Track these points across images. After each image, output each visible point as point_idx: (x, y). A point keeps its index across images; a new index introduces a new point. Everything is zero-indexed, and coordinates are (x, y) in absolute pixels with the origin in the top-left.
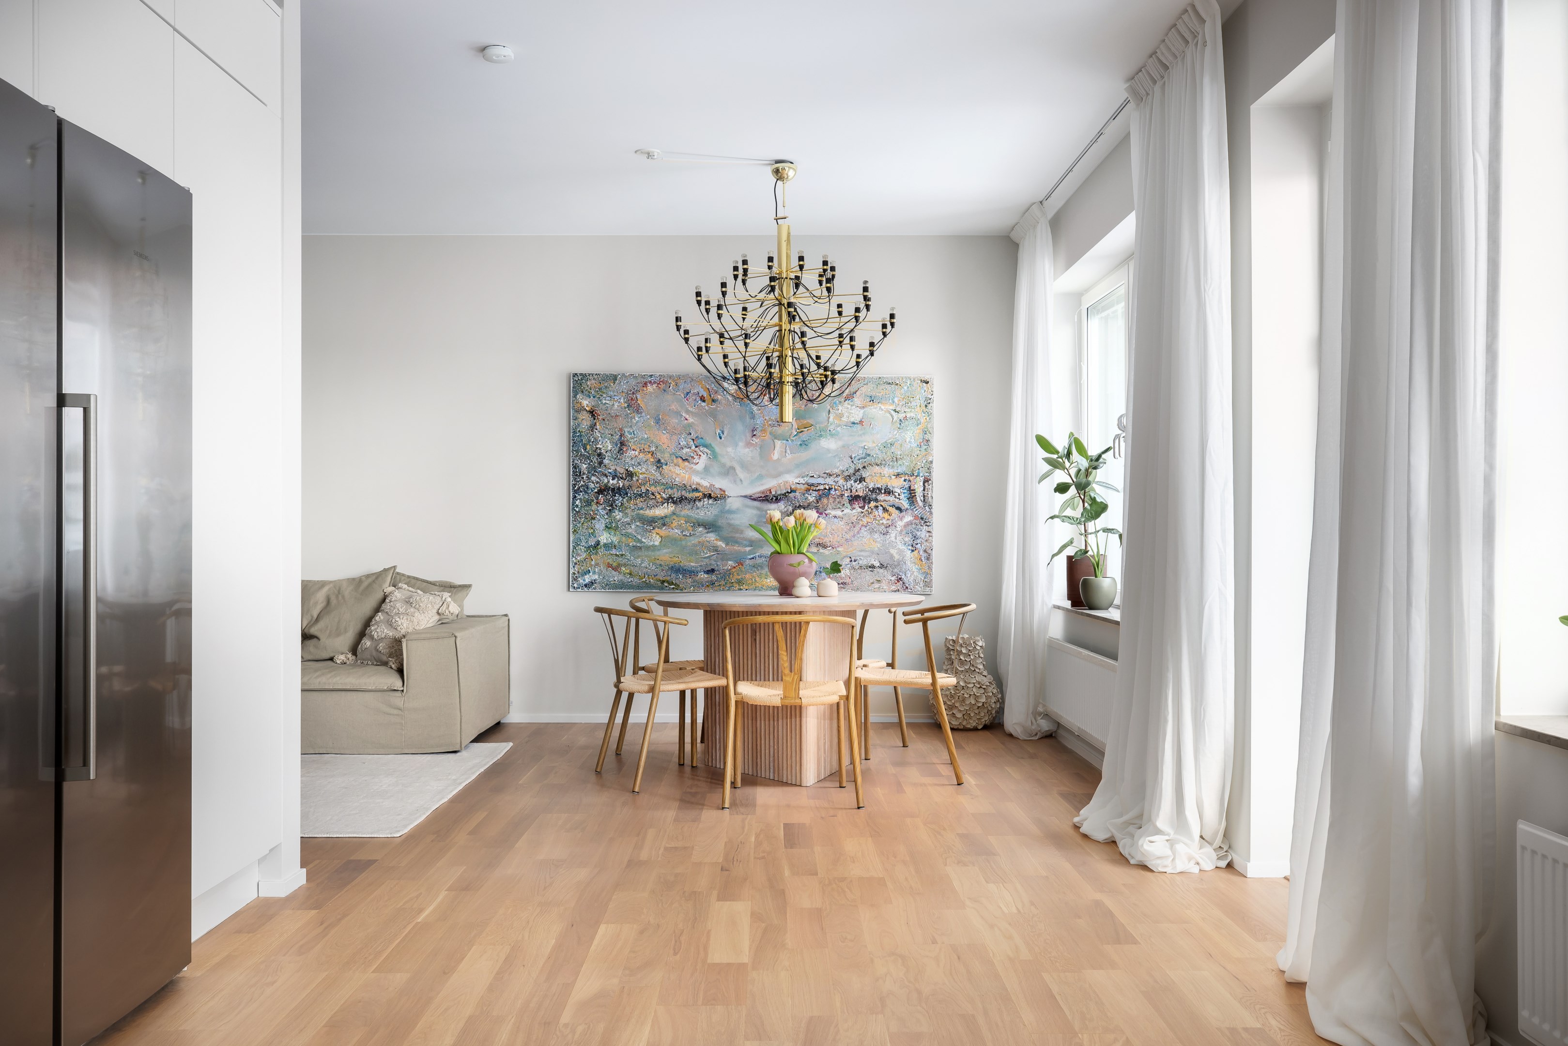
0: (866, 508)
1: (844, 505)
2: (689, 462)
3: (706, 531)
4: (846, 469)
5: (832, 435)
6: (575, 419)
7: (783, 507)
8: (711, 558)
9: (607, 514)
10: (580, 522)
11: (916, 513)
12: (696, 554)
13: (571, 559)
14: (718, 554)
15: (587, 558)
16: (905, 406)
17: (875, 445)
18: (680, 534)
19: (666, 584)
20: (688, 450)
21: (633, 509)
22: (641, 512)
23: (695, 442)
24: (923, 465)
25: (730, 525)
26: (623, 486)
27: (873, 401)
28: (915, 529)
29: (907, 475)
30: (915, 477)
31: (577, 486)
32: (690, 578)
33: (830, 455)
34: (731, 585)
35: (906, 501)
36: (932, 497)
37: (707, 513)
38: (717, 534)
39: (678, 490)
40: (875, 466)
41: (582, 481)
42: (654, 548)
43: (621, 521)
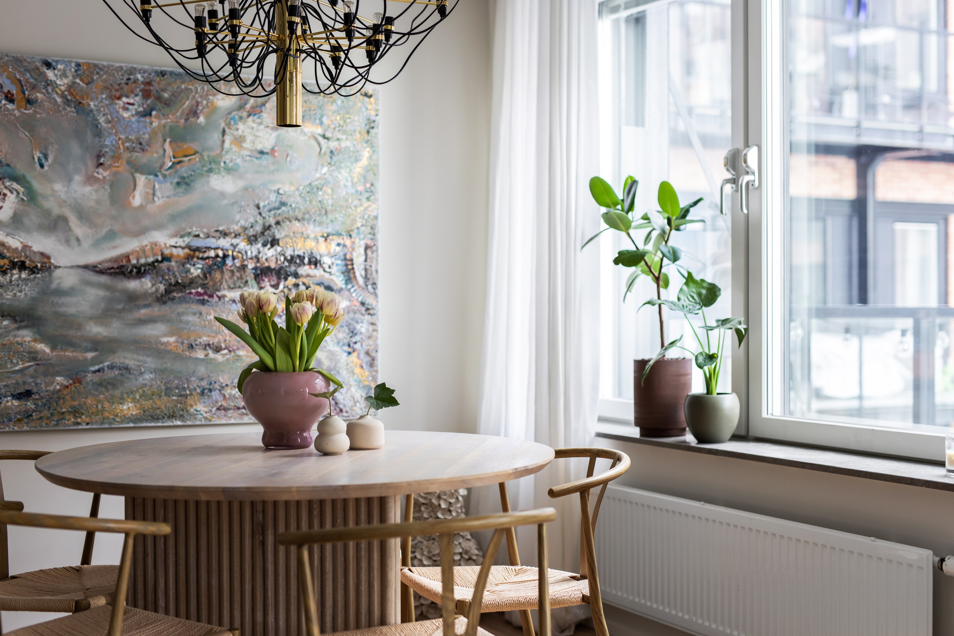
0: (281, 286)
1: (247, 282)
3: (15, 326)
4: (250, 225)
5: (229, 170)
7: (149, 285)
8: (27, 372)
11: (354, 295)
14: (38, 365)
16: (339, 130)
17: (293, 188)
24: (364, 221)
25: (58, 315)
28: (352, 320)
29: (341, 237)
30: (353, 240)
33: (225, 202)
34: (61, 417)
35: (340, 276)
36: (377, 271)
37: (19, 294)
38: (35, 330)
40: (294, 222)
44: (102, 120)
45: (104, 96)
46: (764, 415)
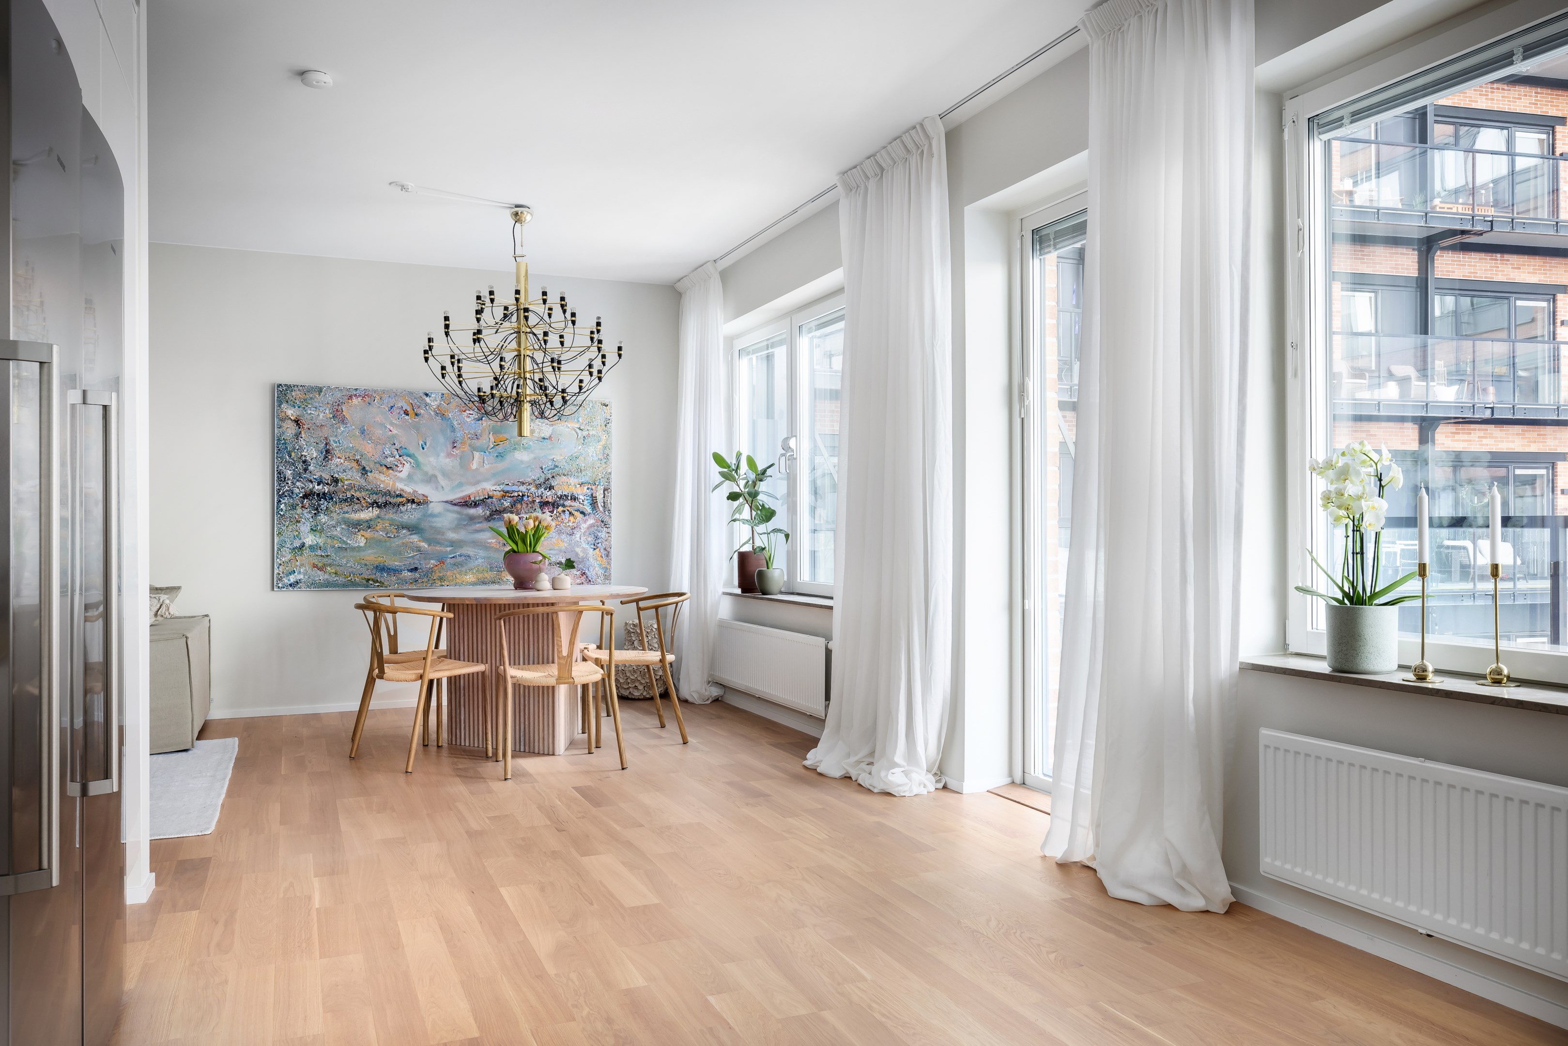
0: (555, 512)
1: (535, 509)
2: (393, 470)
4: (537, 478)
5: (525, 449)
6: (278, 428)
7: (481, 511)
8: (414, 558)
9: (312, 517)
10: (285, 525)
11: (597, 517)
12: (400, 554)
13: (275, 561)
14: (421, 554)
15: (292, 559)
16: (588, 425)
17: (562, 458)
19: (371, 582)
20: (393, 459)
21: (338, 513)
23: (399, 452)
24: (603, 475)
25: (431, 526)
26: (329, 491)
28: (596, 530)
29: (590, 484)
30: (596, 486)
31: (282, 491)
32: (394, 576)
33: (523, 466)
35: (589, 506)
36: (611, 503)
37: (411, 516)
39: (383, 496)
40: (562, 476)
41: (286, 487)
42: (359, 548)
43: (327, 524)
44: (455, 423)
45: (456, 410)
46: (799, 580)
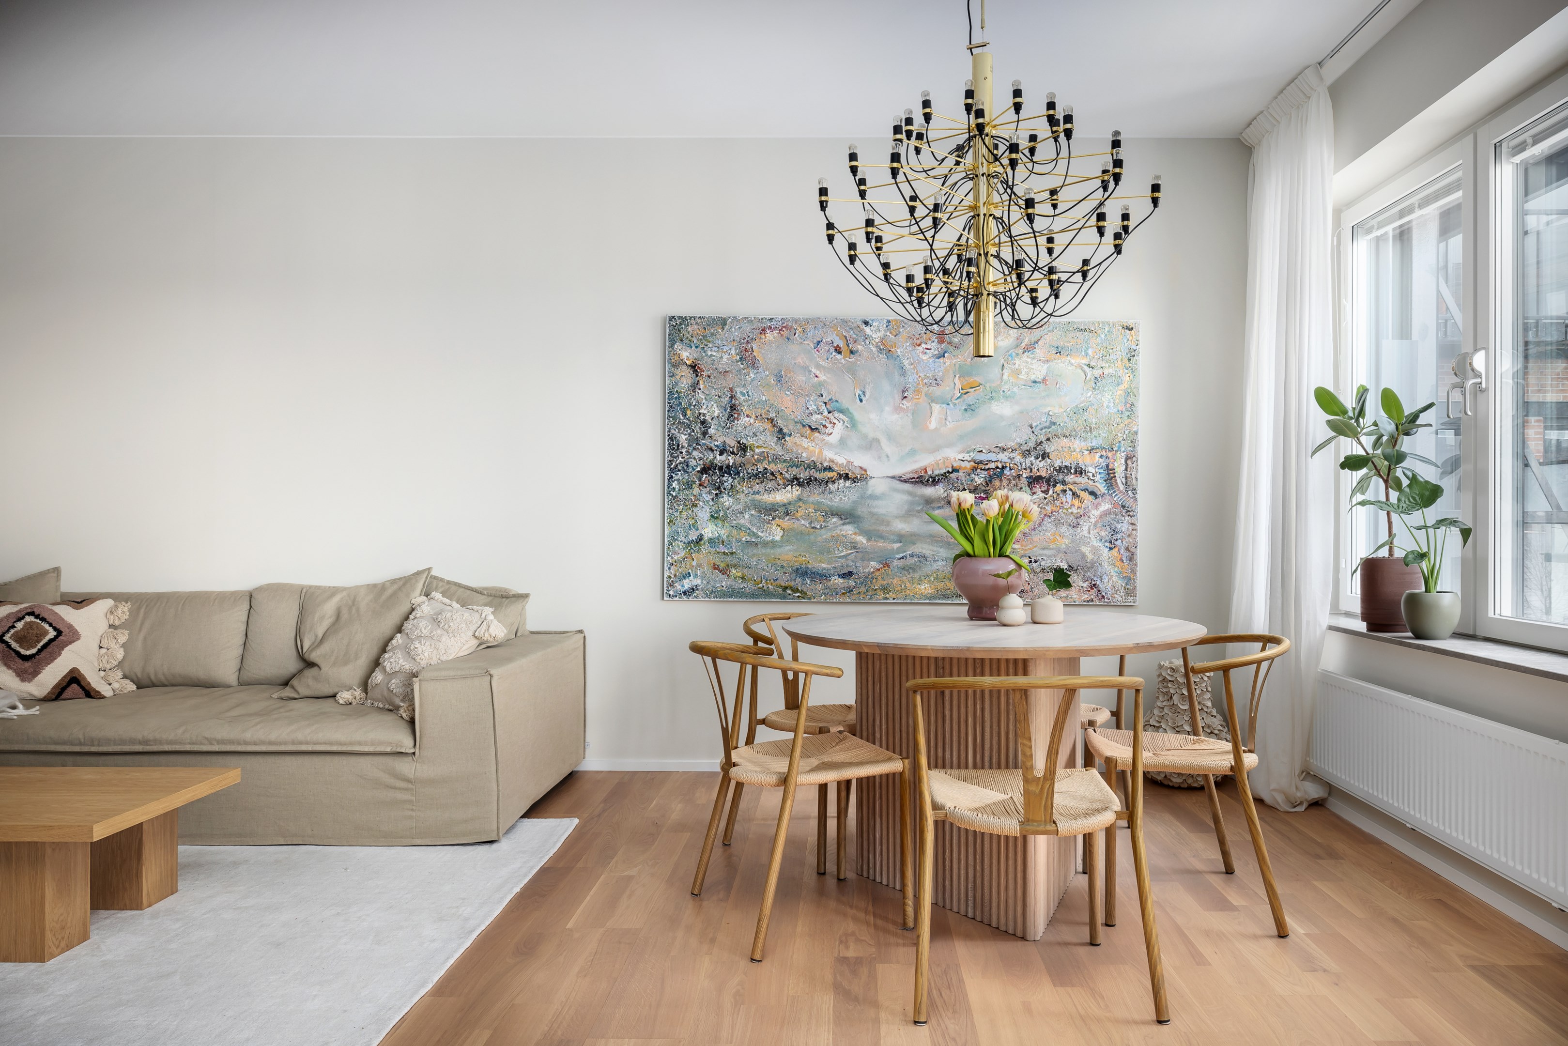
0: (1051, 492)
1: (1021, 488)
2: (819, 432)
3: (841, 522)
4: (1024, 442)
5: (1006, 398)
6: (672, 376)
7: (942, 491)
8: (848, 557)
9: (713, 499)
10: (677, 511)
11: (1115, 499)
12: (829, 552)
13: (665, 559)
14: (857, 552)
15: (687, 558)
16: (1102, 360)
17: (1062, 410)
18: (807, 525)
19: (789, 592)
20: (819, 416)
21: (747, 494)
22: (758, 497)
23: (828, 406)
24: (1125, 436)
25: (873, 514)
26: (734, 463)
27: (1060, 352)
28: (1113, 520)
29: (1104, 450)
30: (1114, 452)
31: (674, 464)
32: (821, 583)
33: (1004, 423)
34: (874, 593)
35: (1103, 483)
36: (1137, 478)
38: (856, 526)
39: (806, 469)
40: (1062, 438)
41: (680, 457)
42: (773, 544)
43: (731, 509)
44: (906, 362)
45: (908, 344)
46: (1489, 615)
